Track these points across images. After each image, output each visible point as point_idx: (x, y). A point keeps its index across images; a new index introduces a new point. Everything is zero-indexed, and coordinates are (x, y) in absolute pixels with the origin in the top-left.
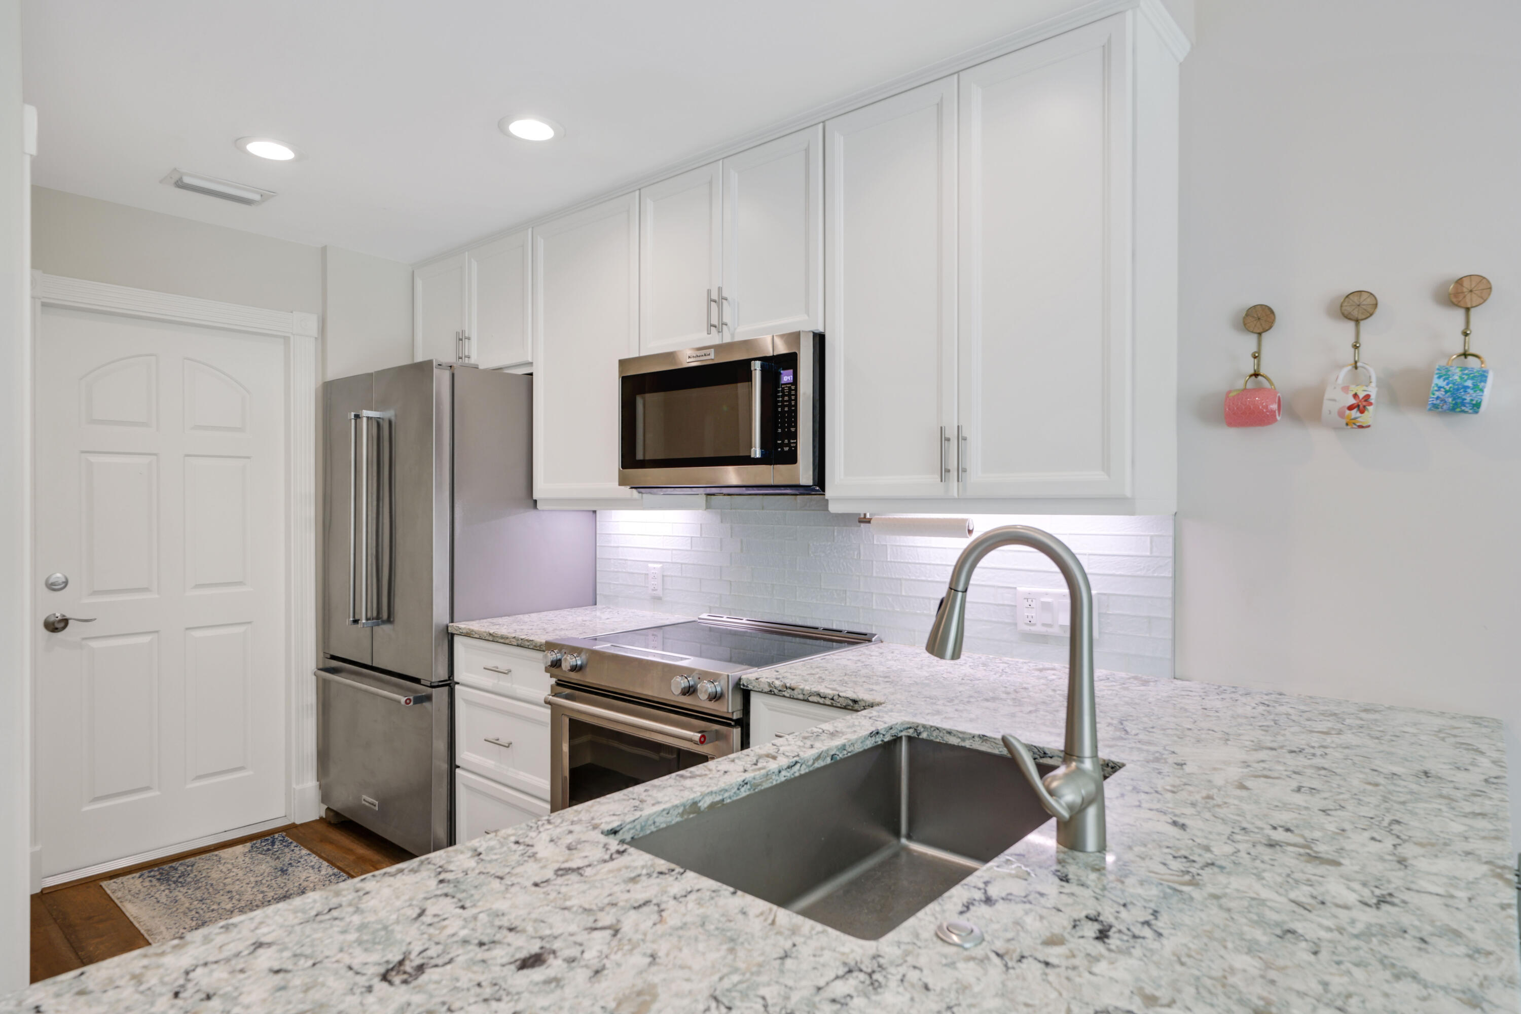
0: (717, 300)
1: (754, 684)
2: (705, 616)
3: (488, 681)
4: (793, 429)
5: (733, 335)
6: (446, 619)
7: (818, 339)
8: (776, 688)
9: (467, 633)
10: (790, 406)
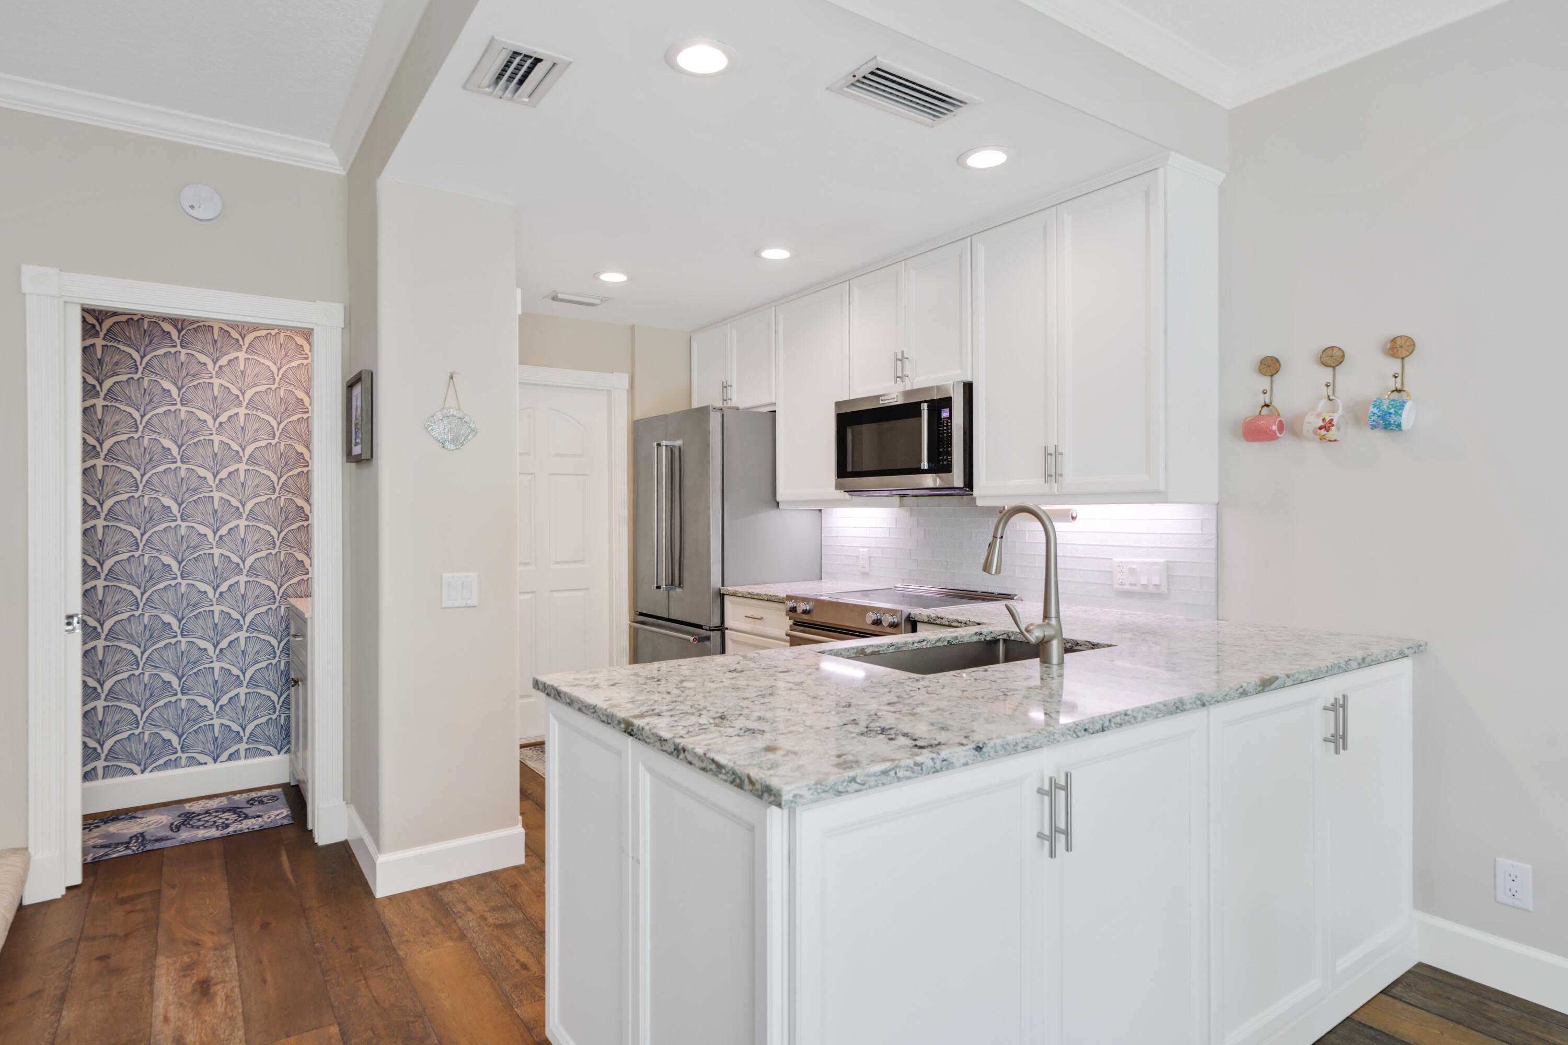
0: (901, 359)
1: (919, 616)
2: (899, 585)
3: (747, 625)
4: (949, 449)
5: (912, 384)
6: (719, 585)
7: (968, 387)
8: (931, 618)
9: (734, 593)
10: (947, 433)
